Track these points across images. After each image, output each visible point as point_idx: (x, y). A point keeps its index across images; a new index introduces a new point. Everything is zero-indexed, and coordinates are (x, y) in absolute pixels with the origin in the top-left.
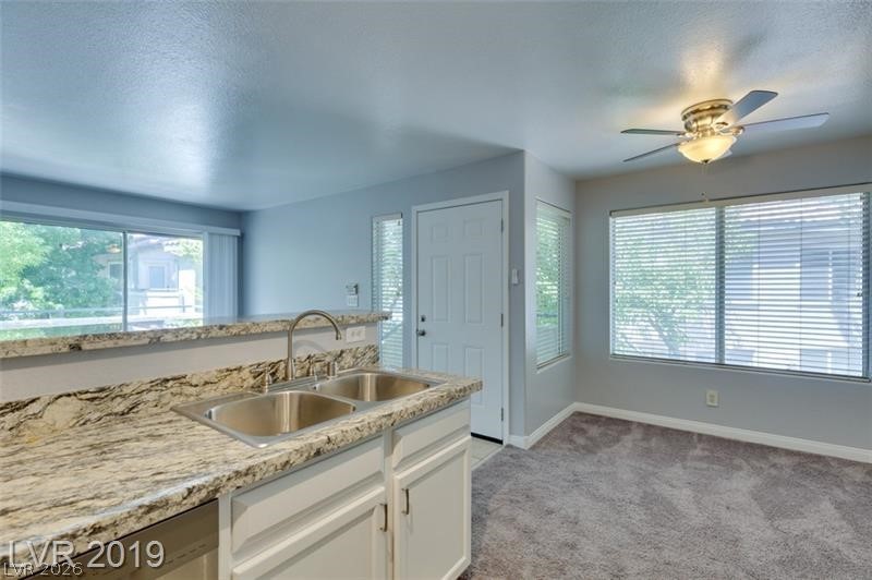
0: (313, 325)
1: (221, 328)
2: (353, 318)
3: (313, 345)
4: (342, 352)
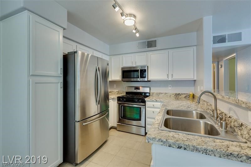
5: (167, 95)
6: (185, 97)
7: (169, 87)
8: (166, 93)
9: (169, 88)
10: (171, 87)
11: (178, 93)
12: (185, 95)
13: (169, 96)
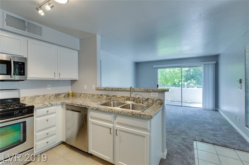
0: (138, 90)
1: (120, 88)
2: (151, 90)
3: (140, 95)
4: (148, 99)
5: (46, 97)
6: (64, 97)
7: (48, 87)
8: (44, 95)
9: (48, 89)
10: (50, 87)
11: (57, 93)
12: (64, 94)
13: (48, 98)
